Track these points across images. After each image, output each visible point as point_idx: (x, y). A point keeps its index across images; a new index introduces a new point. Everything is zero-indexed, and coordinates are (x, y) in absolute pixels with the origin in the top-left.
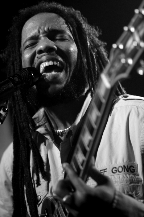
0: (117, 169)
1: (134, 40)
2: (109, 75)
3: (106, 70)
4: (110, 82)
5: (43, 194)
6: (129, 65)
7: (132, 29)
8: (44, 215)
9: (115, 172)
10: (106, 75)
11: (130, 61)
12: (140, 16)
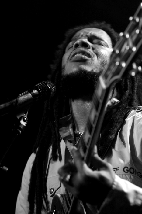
0: (129, 169)
1: (128, 45)
2: (106, 77)
4: (106, 84)
5: (56, 186)
6: (122, 67)
7: (127, 36)
8: (52, 211)
9: (127, 171)
10: (103, 77)
11: (124, 65)
12: (134, 23)
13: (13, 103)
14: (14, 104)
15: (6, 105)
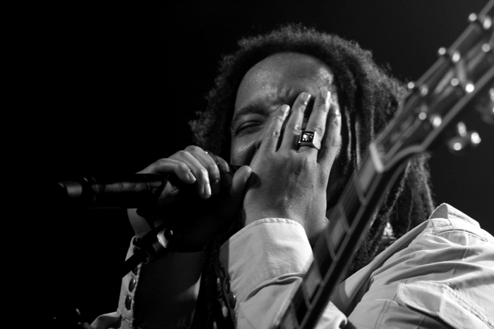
1: (455, 76)
2: (386, 145)
3: (381, 136)
4: (384, 162)
7: (456, 57)
10: (378, 146)
11: (437, 122)
12: (478, 30)
13: (152, 188)
14: (155, 189)
15: (134, 187)
